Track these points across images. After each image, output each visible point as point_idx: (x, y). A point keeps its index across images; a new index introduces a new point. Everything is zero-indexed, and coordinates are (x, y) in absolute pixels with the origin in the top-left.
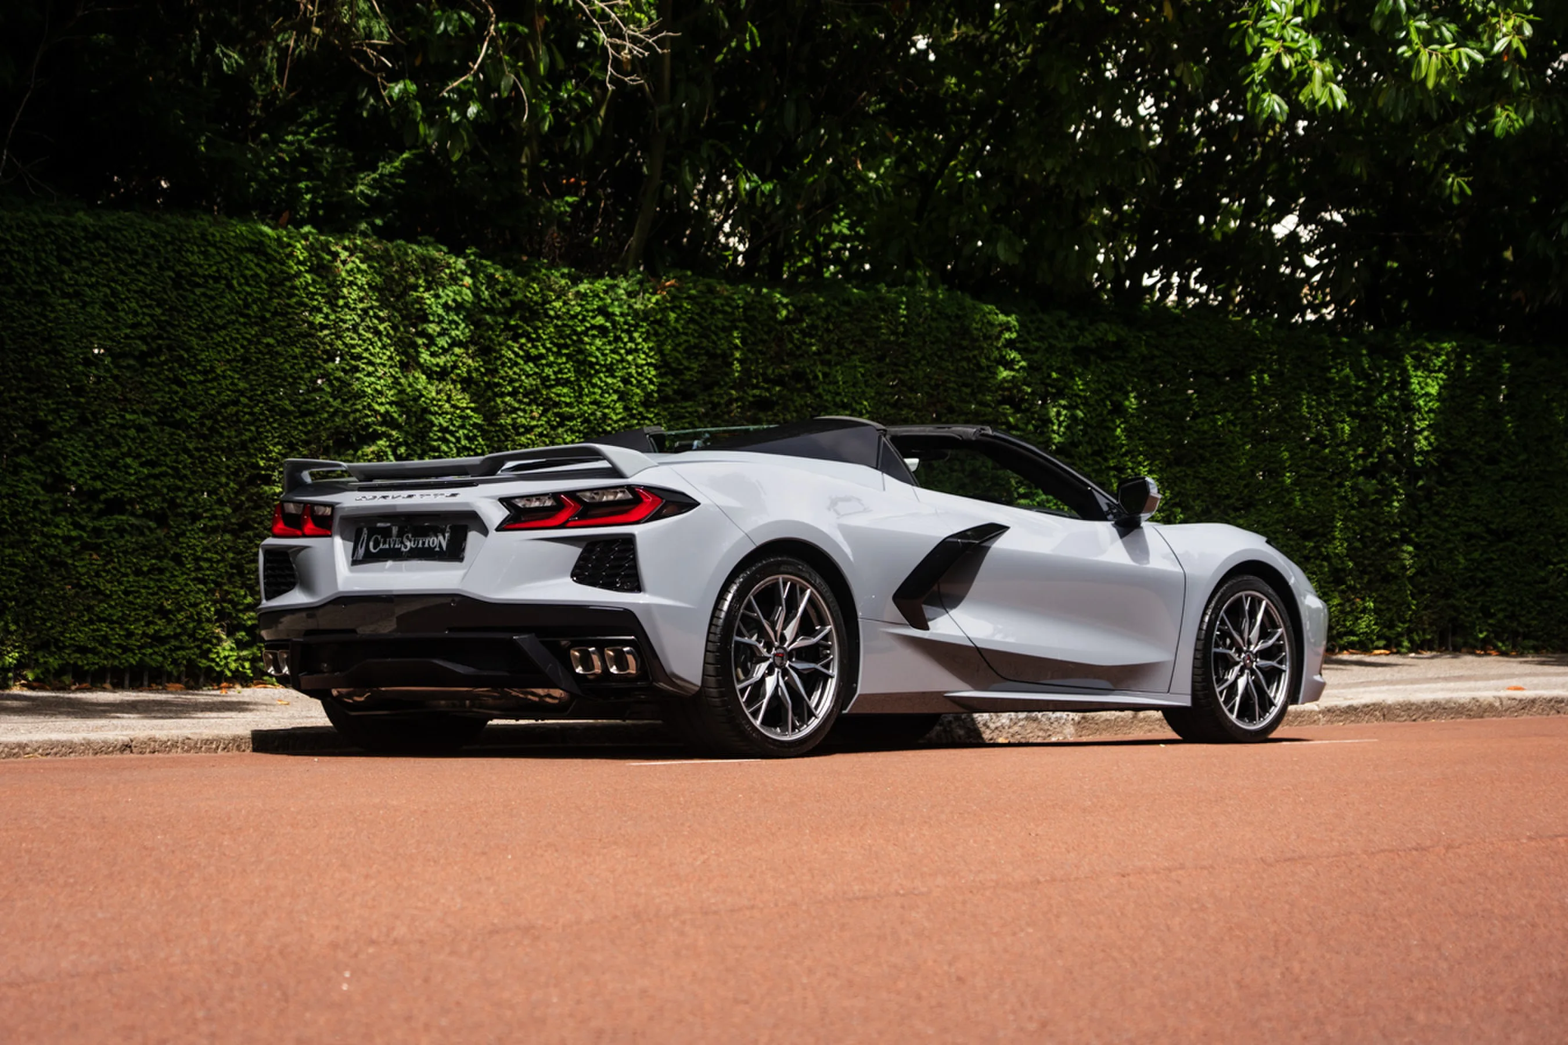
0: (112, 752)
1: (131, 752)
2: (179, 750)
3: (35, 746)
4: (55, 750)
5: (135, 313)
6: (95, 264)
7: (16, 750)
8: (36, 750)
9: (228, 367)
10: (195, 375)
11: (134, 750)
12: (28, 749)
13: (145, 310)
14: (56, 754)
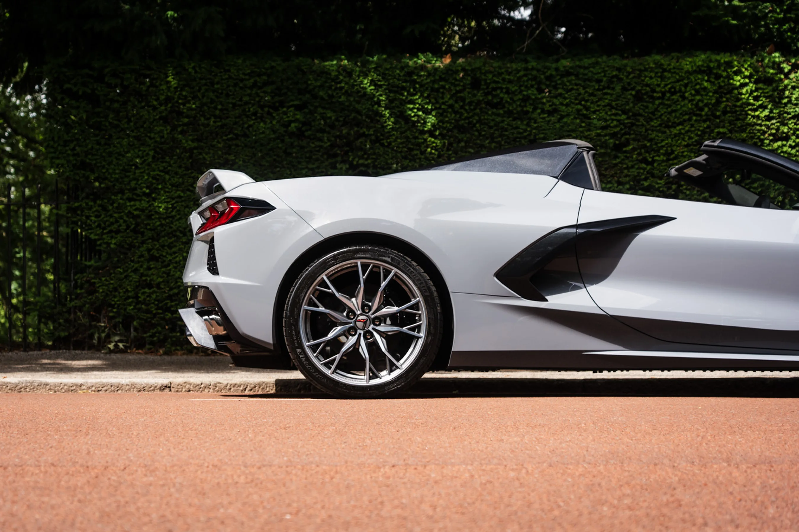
0: (154, 390)
1: (170, 390)
2: (211, 390)
3: (90, 385)
4: (105, 388)
5: (606, 120)
6: (568, 91)
7: (74, 388)
8: (89, 388)
9: (686, 149)
10: (659, 156)
11: (172, 389)
12: (83, 387)
13: (613, 117)
14: (106, 391)
